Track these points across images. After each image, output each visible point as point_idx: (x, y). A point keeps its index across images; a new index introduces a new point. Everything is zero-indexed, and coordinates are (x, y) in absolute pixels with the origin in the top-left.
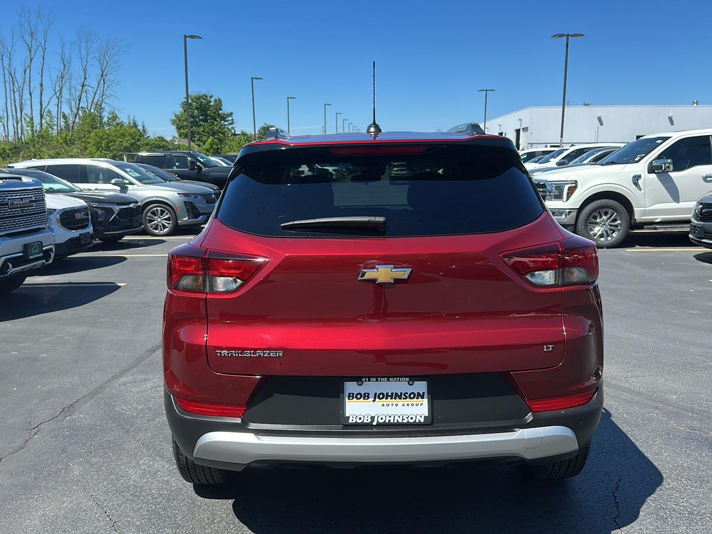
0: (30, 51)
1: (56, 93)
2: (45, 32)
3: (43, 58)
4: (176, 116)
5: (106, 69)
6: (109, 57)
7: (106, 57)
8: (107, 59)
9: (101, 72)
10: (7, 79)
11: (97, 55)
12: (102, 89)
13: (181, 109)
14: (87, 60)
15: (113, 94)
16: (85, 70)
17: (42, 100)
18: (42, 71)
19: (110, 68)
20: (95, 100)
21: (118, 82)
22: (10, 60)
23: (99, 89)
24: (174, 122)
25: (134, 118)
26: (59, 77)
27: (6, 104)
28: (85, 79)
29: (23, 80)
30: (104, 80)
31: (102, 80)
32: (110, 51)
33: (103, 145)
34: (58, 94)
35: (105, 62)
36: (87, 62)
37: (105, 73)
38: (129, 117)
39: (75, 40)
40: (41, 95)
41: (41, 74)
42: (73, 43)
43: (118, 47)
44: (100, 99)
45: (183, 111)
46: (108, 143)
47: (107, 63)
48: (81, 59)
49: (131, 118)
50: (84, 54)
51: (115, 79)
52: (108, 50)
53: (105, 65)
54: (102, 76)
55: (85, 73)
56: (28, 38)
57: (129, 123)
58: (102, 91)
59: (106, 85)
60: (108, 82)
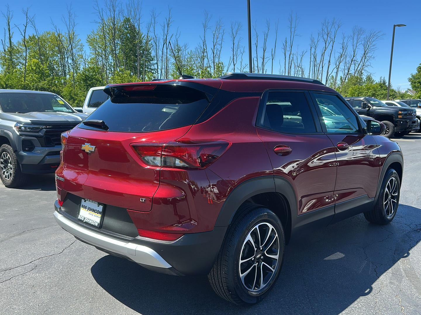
0: (326, 44)
1: (336, 66)
2: (335, 32)
3: (332, 47)
4: (412, 76)
5: (367, 50)
6: (370, 43)
7: (369, 43)
8: (369, 44)
9: (364, 52)
10: (312, 60)
11: (363, 42)
12: (363, 62)
13: (417, 72)
14: (356, 46)
15: (369, 65)
16: (354, 52)
17: (329, 70)
18: (331, 54)
19: (370, 49)
20: (359, 69)
21: (374, 57)
22: (315, 49)
23: (362, 62)
24: (410, 80)
25: (384, 79)
26: (339, 57)
27: (309, 74)
28: (354, 57)
29: (320, 60)
30: (365, 57)
31: (364, 56)
32: (371, 39)
33: (356, 94)
34: (337, 67)
35: (367, 46)
36: (356, 47)
37: (366, 52)
38: (381, 78)
39: (351, 35)
40: (328, 67)
41: (330, 56)
42: (349, 37)
43: (376, 36)
44: (362, 68)
45: (418, 73)
46: (359, 93)
47: (369, 46)
48: (353, 45)
49: (382, 78)
50: (355, 42)
51: (372, 56)
52: (370, 39)
53: (367, 48)
54: (365, 54)
55: (354, 53)
56: (325, 37)
57: (381, 82)
58: (363, 63)
59: (366, 59)
60: (367, 58)
